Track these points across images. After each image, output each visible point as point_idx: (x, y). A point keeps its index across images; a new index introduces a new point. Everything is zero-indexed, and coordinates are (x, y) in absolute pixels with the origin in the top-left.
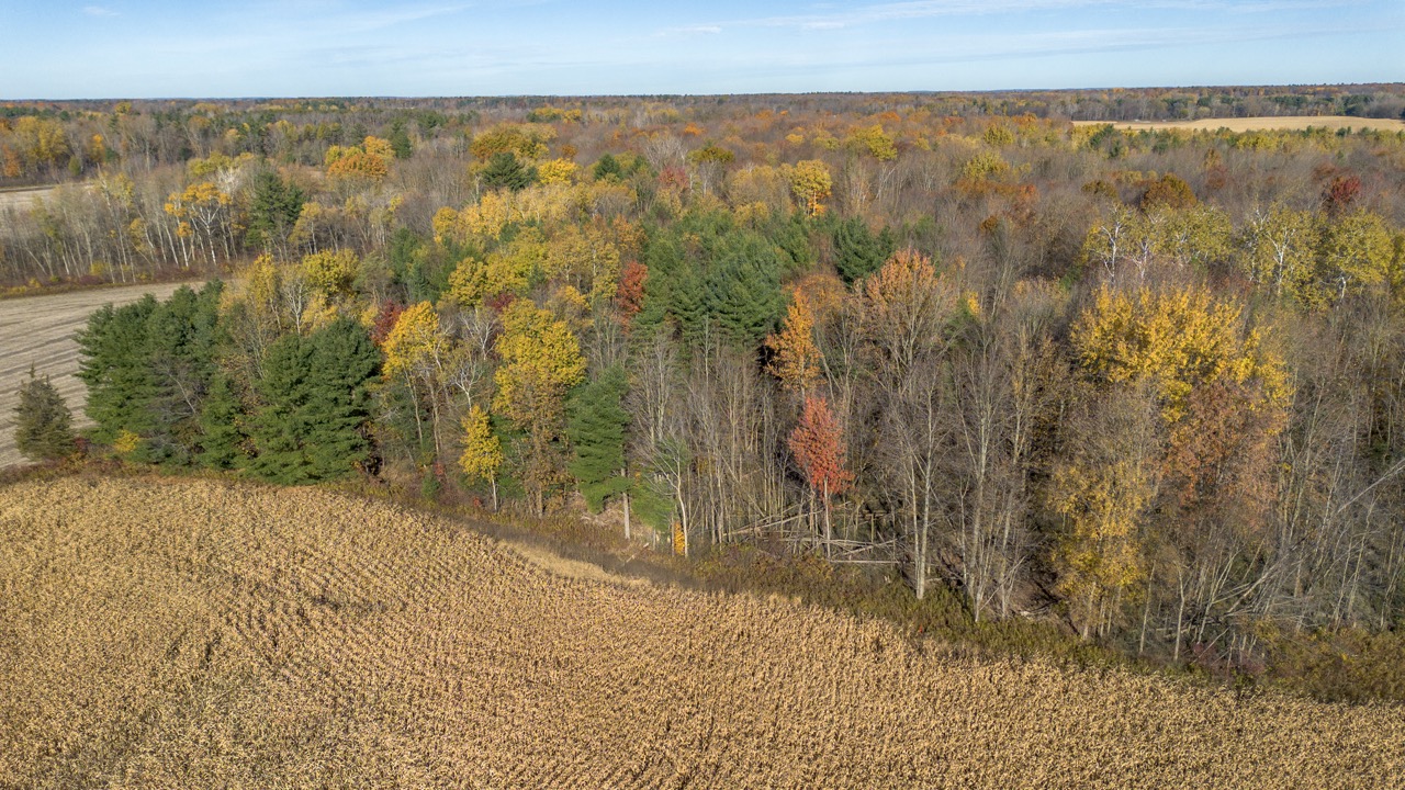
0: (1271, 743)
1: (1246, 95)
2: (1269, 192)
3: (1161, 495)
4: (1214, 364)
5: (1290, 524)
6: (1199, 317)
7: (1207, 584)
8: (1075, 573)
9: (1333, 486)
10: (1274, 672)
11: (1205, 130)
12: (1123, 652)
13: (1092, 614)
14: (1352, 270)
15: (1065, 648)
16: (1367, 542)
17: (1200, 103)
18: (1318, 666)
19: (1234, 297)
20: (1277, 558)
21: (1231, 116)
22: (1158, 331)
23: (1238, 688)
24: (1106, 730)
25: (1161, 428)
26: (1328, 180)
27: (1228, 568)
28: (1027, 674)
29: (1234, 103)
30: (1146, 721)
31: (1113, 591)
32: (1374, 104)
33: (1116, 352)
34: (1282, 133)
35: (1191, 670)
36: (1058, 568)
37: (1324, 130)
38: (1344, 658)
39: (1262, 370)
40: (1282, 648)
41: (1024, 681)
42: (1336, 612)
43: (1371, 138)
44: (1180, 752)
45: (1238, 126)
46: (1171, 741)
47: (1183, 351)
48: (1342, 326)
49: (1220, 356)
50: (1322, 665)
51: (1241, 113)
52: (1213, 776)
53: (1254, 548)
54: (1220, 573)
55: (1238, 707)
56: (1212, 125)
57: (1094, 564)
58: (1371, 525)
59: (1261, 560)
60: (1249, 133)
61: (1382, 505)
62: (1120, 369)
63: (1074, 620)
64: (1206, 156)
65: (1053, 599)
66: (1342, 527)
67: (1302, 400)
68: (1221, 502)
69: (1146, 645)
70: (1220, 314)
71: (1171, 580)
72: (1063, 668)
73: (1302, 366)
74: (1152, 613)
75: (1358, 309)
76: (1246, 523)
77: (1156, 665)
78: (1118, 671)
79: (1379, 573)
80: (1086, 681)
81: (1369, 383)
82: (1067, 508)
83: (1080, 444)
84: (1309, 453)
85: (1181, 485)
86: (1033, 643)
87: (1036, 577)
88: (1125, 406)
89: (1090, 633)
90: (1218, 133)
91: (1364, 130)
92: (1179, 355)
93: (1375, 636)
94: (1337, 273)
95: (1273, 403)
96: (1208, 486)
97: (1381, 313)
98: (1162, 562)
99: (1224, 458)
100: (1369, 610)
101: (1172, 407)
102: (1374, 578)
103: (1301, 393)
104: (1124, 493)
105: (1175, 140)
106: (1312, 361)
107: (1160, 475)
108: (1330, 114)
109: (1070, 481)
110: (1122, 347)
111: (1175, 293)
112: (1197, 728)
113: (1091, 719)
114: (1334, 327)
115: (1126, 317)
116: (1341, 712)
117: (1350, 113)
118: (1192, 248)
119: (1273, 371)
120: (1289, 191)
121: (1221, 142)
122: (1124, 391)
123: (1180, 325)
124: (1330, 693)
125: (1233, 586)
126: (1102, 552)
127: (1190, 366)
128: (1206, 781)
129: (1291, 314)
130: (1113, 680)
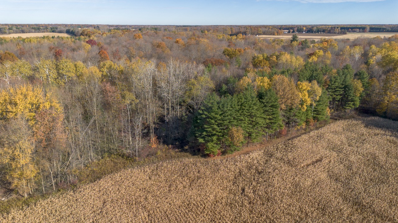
0: (85, 198)
1: (23, 27)
2: (39, 55)
3: (36, 147)
4: (39, 105)
5: (73, 142)
6: (31, 93)
7: (57, 166)
8: (17, 179)
9: (80, 129)
10: (80, 181)
11: (14, 37)
12: (39, 195)
13: (25, 188)
14: (67, 74)
15: (21, 203)
16: (91, 140)
17: (9, 29)
18: (90, 174)
19: (39, 86)
20: (72, 152)
21: (20, 33)
22: (19, 100)
23: (73, 189)
24: (41, 220)
25: (30, 128)
26: (53, 50)
27: (61, 160)
28: (10, 217)
29: (20, 29)
30: (52, 211)
31: (30, 179)
32: (59, 29)
33: (8, 109)
34: (37, 38)
35: (60, 191)
36: (11, 180)
37: (48, 37)
38: (95, 169)
39: (53, 104)
40: (80, 174)
41: (10, 220)
42: (90, 159)
43: (61, 39)
44: (63, 214)
45: (24, 36)
46: (60, 212)
47: (29, 104)
48: (69, 88)
49: (40, 103)
50: (90, 173)
51: (23, 32)
52: (74, 215)
53: (66, 152)
54: (59, 162)
55: (74, 194)
56: (16, 36)
57: (22, 174)
58: (91, 136)
59: (69, 154)
60: (27, 38)
61: (92, 130)
62: (10, 113)
63: (21, 194)
64: (17, 45)
65: (12, 190)
66: (85, 139)
67: (66, 110)
68: (53, 143)
69: (45, 190)
70: (36, 91)
71: (46, 169)
72: (22, 209)
73: (63, 101)
74: (44, 180)
75: (72, 84)
76: (62, 146)
77: (50, 194)
78: (39, 201)
79: (96, 146)
80: (31, 209)
81: (80, 101)
82: (7, 161)
83: (5, 140)
84: (71, 123)
85: (41, 142)
86: (9, 207)
87: (3, 186)
88: (16, 124)
89: (28, 195)
90: (18, 38)
91: (58, 36)
92: (28, 105)
93: (99, 161)
94: (64, 75)
95: (58, 112)
96: (49, 139)
97: (77, 84)
98: (42, 165)
99: (50, 131)
100: (96, 156)
101: (31, 120)
102: (95, 148)
103: (64, 108)
104: (24, 150)
105: (5, 40)
106: (65, 99)
107: (34, 141)
108: (48, 32)
109: (5, 153)
110: (9, 107)
111: (21, 87)
112: (66, 205)
113: (36, 219)
114: (67, 90)
115: (7, 97)
116: (98, 183)
117: (53, 32)
118: (21, 73)
119: (56, 104)
120: (44, 54)
121: (20, 41)
122: (14, 120)
123: (25, 96)
124: (94, 179)
125: (64, 163)
126: (23, 170)
127: (32, 108)
128: (72, 217)
129: (56, 88)
130: (39, 205)
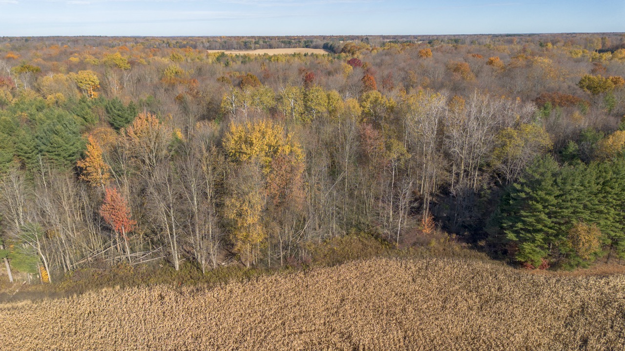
0: (318, 287)
1: (271, 40)
2: (285, 79)
3: (267, 203)
4: (278, 149)
5: (311, 204)
6: (270, 131)
7: (288, 234)
8: (241, 242)
9: (322, 187)
10: (315, 260)
11: (259, 54)
12: (263, 268)
13: (249, 255)
14: (316, 107)
15: (241, 273)
16: (336, 205)
17: (256, 43)
18: (328, 254)
19: (280, 122)
20: (309, 218)
21: (267, 48)
22: (256, 139)
23: (304, 270)
24: (261, 302)
25: (264, 177)
26: (303, 74)
27: (294, 226)
28: (228, 288)
29: (268, 43)
30: (275, 293)
31: (256, 245)
32: (314, 43)
33: (242, 149)
34: (286, 55)
35: (288, 268)
36: (234, 241)
37: (300, 54)
38: (335, 248)
39: (294, 148)
40: (316, 251)
41: (227, 292)
42: (330, 233)
43: (315, 57)
44: (288, 301)
45: (271, 52)
46: (285, 298)
47: (266, 145)
48: (316, 128)
49: (279, 146)
50: (329, 253)
51: (271, 47)
52: (301, 306)
53: (301, 216)
54: (292, 228)
55: (305, 277)
56: (261, 52)
57: (247, 236)
58: (336, 199)
59: (304, 220)
60: (275, 55)
61: (338, 191)
62: (244, 155)
63: (243, 261)
64: (261, 65)
65: (234, 255)
66: (327, 202)
67: (308, 158)
68: (288, 201)
69: (271, 263)
70: (276, 129)
71: (275, 235)
72: (242, 282)
73: (306, 146)
74: (271, 250)
75: (320, 122)
76: (298, 207)
77: (276, 269)
78: (262, 276)
79: (341, 215)
80: (252, 284)
81: (328, 148)
82: (233, 216)
83: (234, 188)
84: (313, 177)
85: (273, 198)
86: (229, 275)
87: (226, 247)
88: (249, 170)
89: (250, 265)
90: (264, 56)
91: (312, 54)
92: (265, 147)
93: (343, 238)
94: (312, 109)
95: (299, 161)
96: (283, 196)
97: (327, 122)
98: (271, 229)
99: (286, 184)
100: (340, 229)
101: (266, 168)
102: (339, 218)
103: (307, 155)
104: (254, 205)
105: (249, 58)
106: (309, 143)
107: (266, 195)
108: (301, 47)
109: (233, 205)
110: (243, 146)
111: (260, 122)
112: (293, 289)
113: (255, 299)
114: (314, 130)
115: (243, 134)
116: (337, 269)
117: (307, 47)
118: (262, 102)
119: (297, 149)
120: (292, 78)
121: (266, 59)
122: (247, 164)
123: (263, 134)
124: (333, 263)
125: (297, 232)
126: (249, 231)
127: (269, 151)
128: (299, 309)
129: (300, 126)
130: (261, 281)
